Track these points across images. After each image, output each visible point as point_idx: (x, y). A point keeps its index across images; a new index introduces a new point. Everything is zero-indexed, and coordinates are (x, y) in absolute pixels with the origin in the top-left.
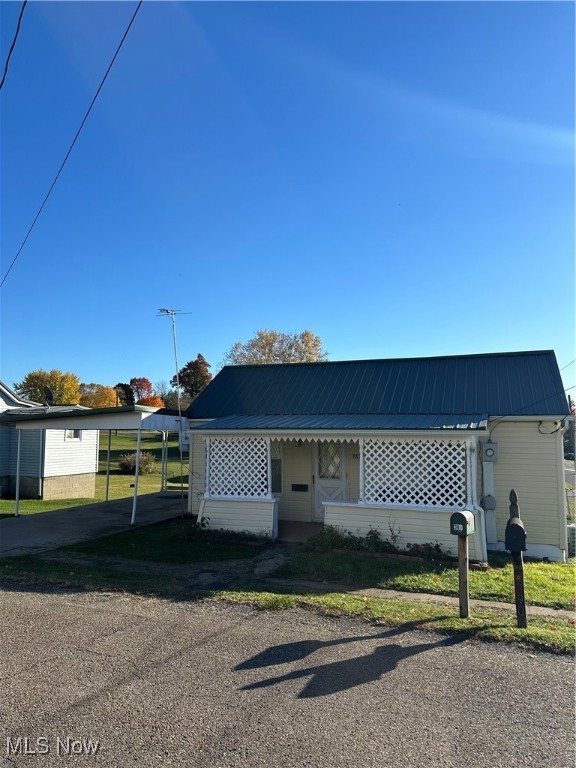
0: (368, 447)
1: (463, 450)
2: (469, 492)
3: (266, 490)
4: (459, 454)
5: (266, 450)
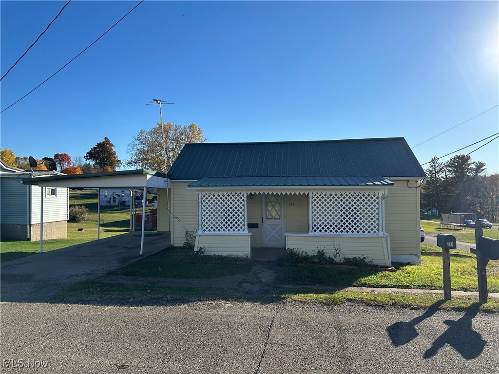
0: (315, 198)
1: (377, 198)
2: (380, 224)
3: (243, 228)
4: (375, 201)
5: (243, 200)
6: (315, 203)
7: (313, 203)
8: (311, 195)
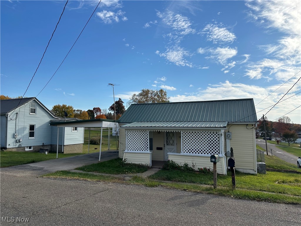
0: (184, 134)
1: (218, 135)
2: (220, 150)
3: (147, 149)
5: (147, 135)
6: (184, 137)
7: (183, 137)
8: (182, 132)
